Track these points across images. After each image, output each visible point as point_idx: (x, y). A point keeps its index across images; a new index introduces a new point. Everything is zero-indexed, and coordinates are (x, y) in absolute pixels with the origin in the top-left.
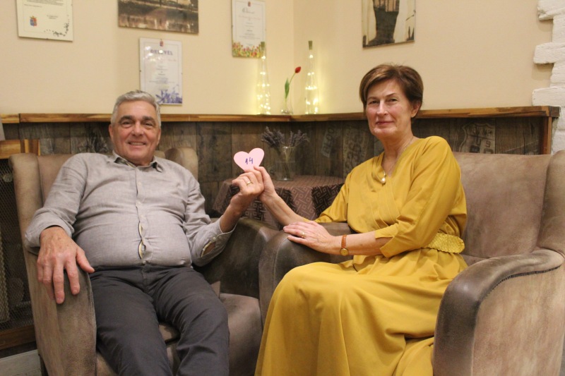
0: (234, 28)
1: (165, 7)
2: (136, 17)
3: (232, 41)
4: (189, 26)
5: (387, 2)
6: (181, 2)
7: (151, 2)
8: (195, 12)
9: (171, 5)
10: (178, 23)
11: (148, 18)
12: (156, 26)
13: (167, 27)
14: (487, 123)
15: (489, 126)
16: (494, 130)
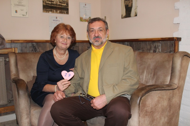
0: (80, 12)
3: (80, 17)
5: (129, 4)
6: (63, 4)
7: (53, 5)
8: (68, 8)
9: (60, 6)
10: (62, 11)
11: (52, 10)
12: (55, 12)
13: (58, 13)
14: (158, 43)
15: (159, 44)
16: (160, 45)
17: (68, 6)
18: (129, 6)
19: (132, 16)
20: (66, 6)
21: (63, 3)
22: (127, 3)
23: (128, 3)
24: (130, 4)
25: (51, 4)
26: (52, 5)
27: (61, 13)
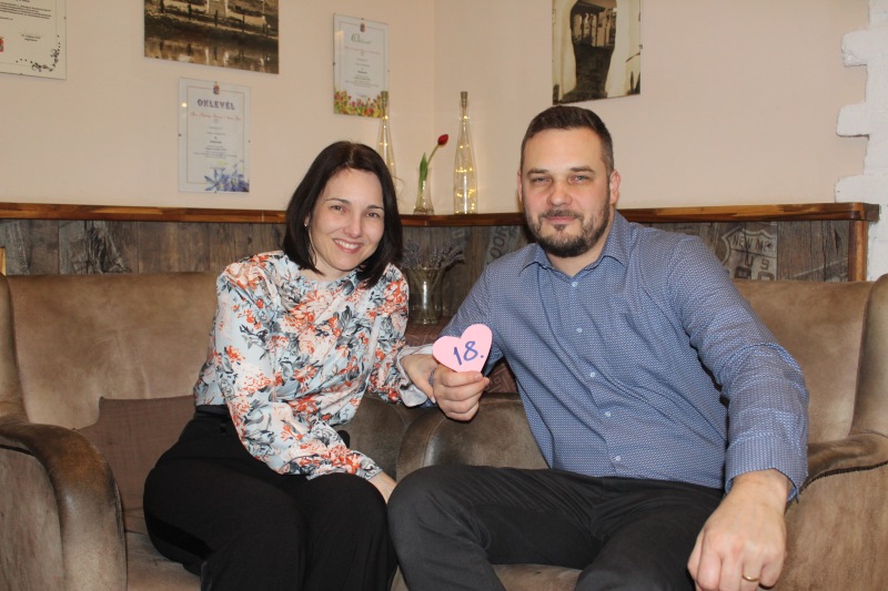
0: (337, 66)
1: (224, 28)
3: (335, 89)
5: (594, 30)
6: (250, 20)
7: (200, 19)
8: (273, 38)
9: (234, 25)
10: (245, 56)
11: (194, 46)
12: (208, 61)
13: (225, 63)
14: (763, 231)
15: (766, 233)
16: (774, 242)
17: (275, 30)
18: (594, 45)
19: (609, 95)
20: (263, 30)
21: (251, 14)
22: (582, 27)
23: (591, 26)
24: (601, 30)
25: (190, 15)
26: (195, 22)
27: (242, 68)
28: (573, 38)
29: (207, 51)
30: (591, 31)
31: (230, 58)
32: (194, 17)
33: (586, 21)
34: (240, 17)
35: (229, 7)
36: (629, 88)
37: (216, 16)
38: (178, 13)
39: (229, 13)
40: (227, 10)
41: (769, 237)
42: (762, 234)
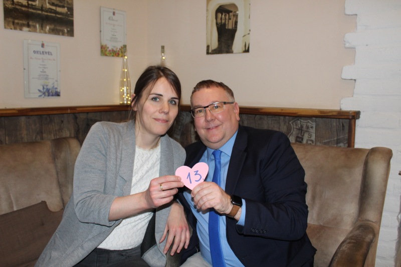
0: (102, 33)
1: (46, 14)
2: (21, 22)
3: (101, 44)
4: (66, 30)
5: (227, 21)
6: (59, 10)
7: (34, 9)
8: (71, 19)
9: (51, 12)
10: (57, 28)
11: (31, 23)
12: (38, 30)
13: (47, 32)
14: (309, 121)
15: (310, 122)
16: (314, 126)
17: (72, 15)
18: (227, 28)
19: (234, 52)
20: (66, 15)
21: (60, 6)
22: (221, 19)
23: (226, 19)
24: (230, 21)
25: (28, 6)
26: (31, 10)
27: (56, 34)
28: (217, 24)
29: (38, 26)
30: (225, 21)
31: (50, 29)
32: (31, 8)
33: (223, 16)
34: (54, 8)
35: (49, 3)
36: (244, 49)
37: (42, 7)
38: (22, 6)
39: (48, 6)
40: (47, 4)
41: (312, 124)
42: (308, 122)
